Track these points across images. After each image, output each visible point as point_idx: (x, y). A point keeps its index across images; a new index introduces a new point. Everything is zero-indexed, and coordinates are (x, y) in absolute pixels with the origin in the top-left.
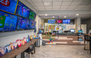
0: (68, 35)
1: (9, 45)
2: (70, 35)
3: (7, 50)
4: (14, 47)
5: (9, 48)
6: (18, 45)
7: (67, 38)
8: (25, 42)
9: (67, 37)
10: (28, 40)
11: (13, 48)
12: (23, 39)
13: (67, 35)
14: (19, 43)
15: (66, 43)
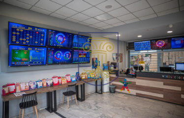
0: (165, 78)
1: (42, 81)
2: (170, 79)
3: (37, 85)
4: (47, 84)
5: (40, 85)
6: (53, 83)
7: (164, 84)
8: (67, 81)
9: (162, 83)
10: (74, 79)
11: (45, 84)
12: (65, 76)
13: (163, 76)
14: (56, 81)
15: (161, 96)
